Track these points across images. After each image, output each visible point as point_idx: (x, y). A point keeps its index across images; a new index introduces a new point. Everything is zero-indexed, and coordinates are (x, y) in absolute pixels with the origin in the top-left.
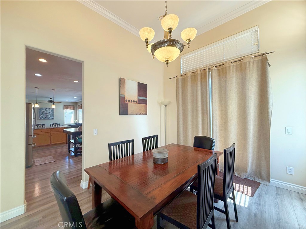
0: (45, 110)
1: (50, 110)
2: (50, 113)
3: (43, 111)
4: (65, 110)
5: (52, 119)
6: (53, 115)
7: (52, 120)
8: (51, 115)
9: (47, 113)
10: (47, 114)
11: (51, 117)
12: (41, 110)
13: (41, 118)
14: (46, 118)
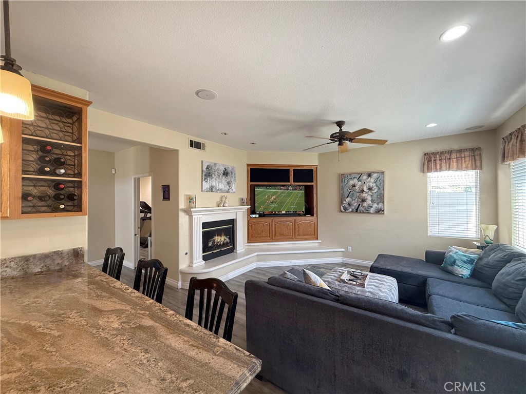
0: (356, 181)
1: (372, 180)
2: (370, 189)
3: (352, 182)
4: (429, 174)
5: (379, 211)
6: (381, 198)
7: (378, 217)
8: (375, 196)
9: (363, 191)
10: (364, 195)
11: (375, 205)
12: (346, 182)
13: (347, 206)
14: (361, 208)
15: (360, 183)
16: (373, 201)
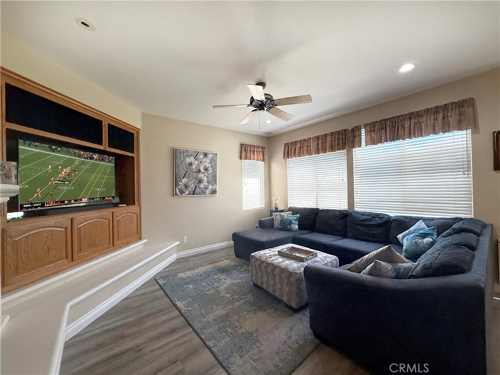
0: (192, 159)
1: (208, 161)
2: (206, 169)
3: (188, 160)
4: (244, 162)
5: (214, 192)
6: (213, 180)
7: (211, 199)
8: (211, 176)
9: (199, 171)
10: (201, 175)
11: (210, 186)
12: (182, 159)
13: (183, 188)
14: (198, 190)
15: (197, 162)
16: (208, 182)
